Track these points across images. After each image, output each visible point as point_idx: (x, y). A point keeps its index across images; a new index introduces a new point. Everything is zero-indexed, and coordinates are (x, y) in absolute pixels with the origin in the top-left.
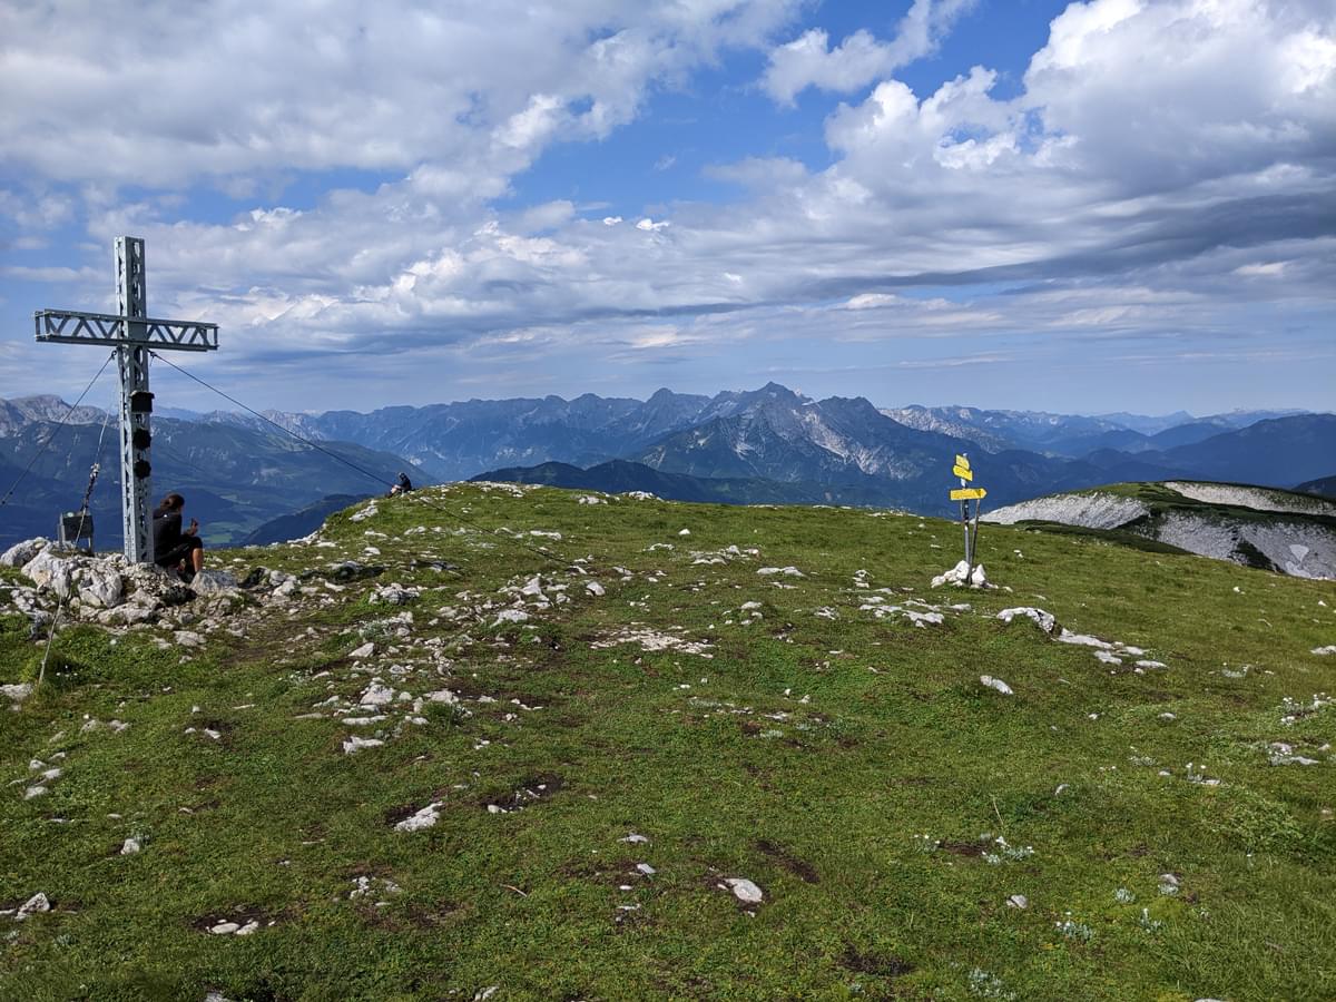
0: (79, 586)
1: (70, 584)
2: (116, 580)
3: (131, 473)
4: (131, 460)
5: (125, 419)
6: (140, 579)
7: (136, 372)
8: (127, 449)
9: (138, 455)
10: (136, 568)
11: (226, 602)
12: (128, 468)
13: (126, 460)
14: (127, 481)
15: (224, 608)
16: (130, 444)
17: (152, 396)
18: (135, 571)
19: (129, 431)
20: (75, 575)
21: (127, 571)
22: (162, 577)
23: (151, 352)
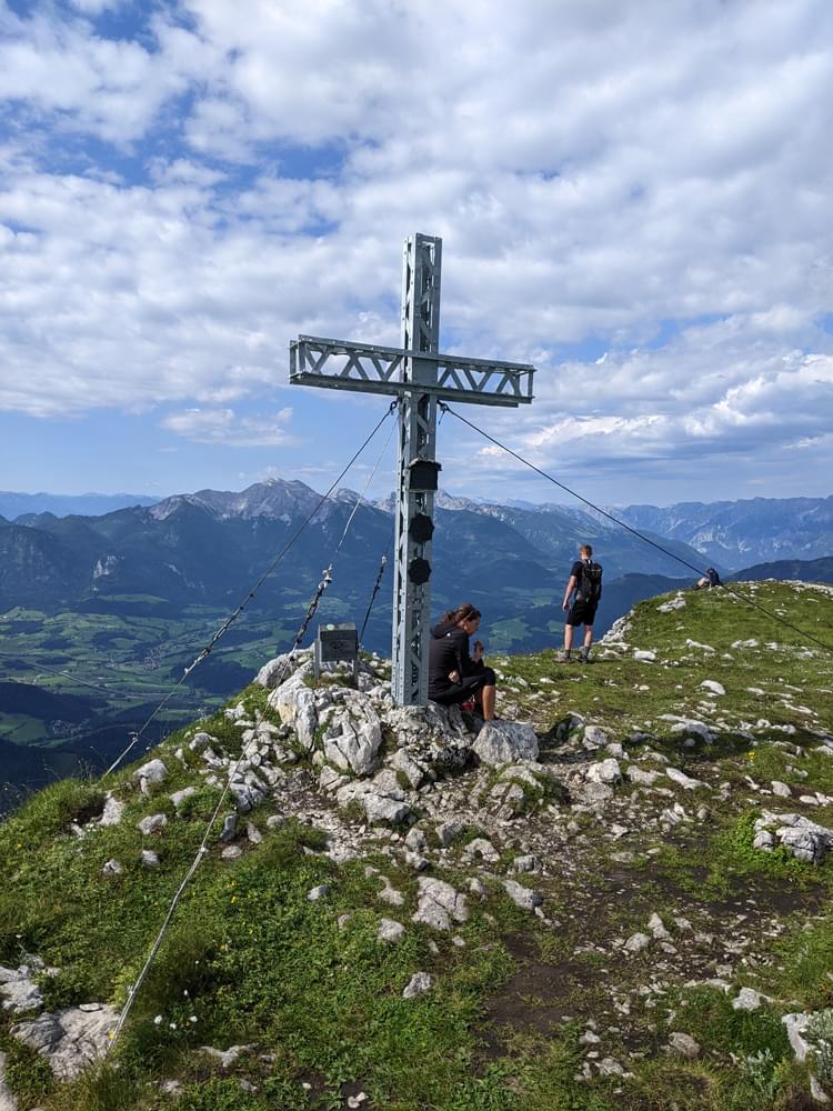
0: (324, 736)
1: (315, 729)
2: (374, 731)
3: (404, 577)
4: (405, 558)
5: (402, 499)
6: (405, 731)
7: (420, 432)
8: (402, 541)
9: (415, 551)
10: (401, 713)
11: (517, 793)
12: (401, 568)
13: (400, 557)
14: (400, 587)
15: (513, 804)
16: (405, 534)
17: (437, 467)
18: (400, 718)
19: (406, 517)
20: (323, 717)
21: (391, 717)
22: (436, 730)
23: (442, 405)
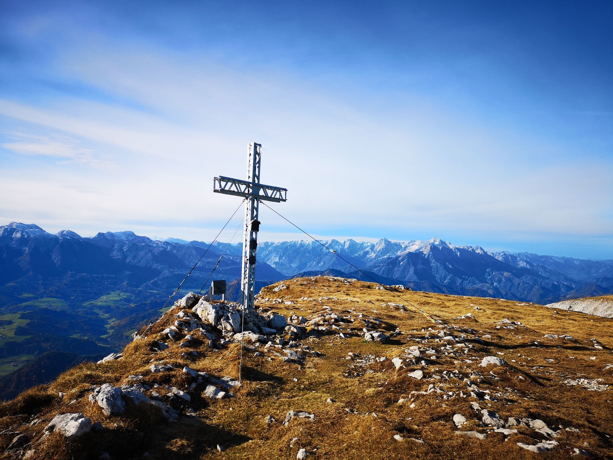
0: (222, 320)
1: (218, 318)
2: (239, 317)
8: (247, 249)
9: (251, 253)
12: (246, 259)
14: (245, 266)
17: (259, 223)
18: (246, 313)
19: (248, 240)
23: (260, 201)
